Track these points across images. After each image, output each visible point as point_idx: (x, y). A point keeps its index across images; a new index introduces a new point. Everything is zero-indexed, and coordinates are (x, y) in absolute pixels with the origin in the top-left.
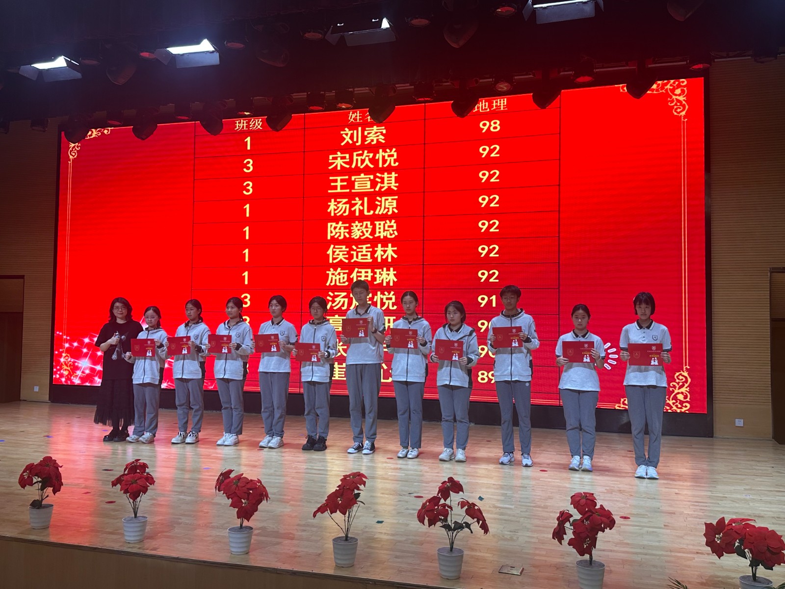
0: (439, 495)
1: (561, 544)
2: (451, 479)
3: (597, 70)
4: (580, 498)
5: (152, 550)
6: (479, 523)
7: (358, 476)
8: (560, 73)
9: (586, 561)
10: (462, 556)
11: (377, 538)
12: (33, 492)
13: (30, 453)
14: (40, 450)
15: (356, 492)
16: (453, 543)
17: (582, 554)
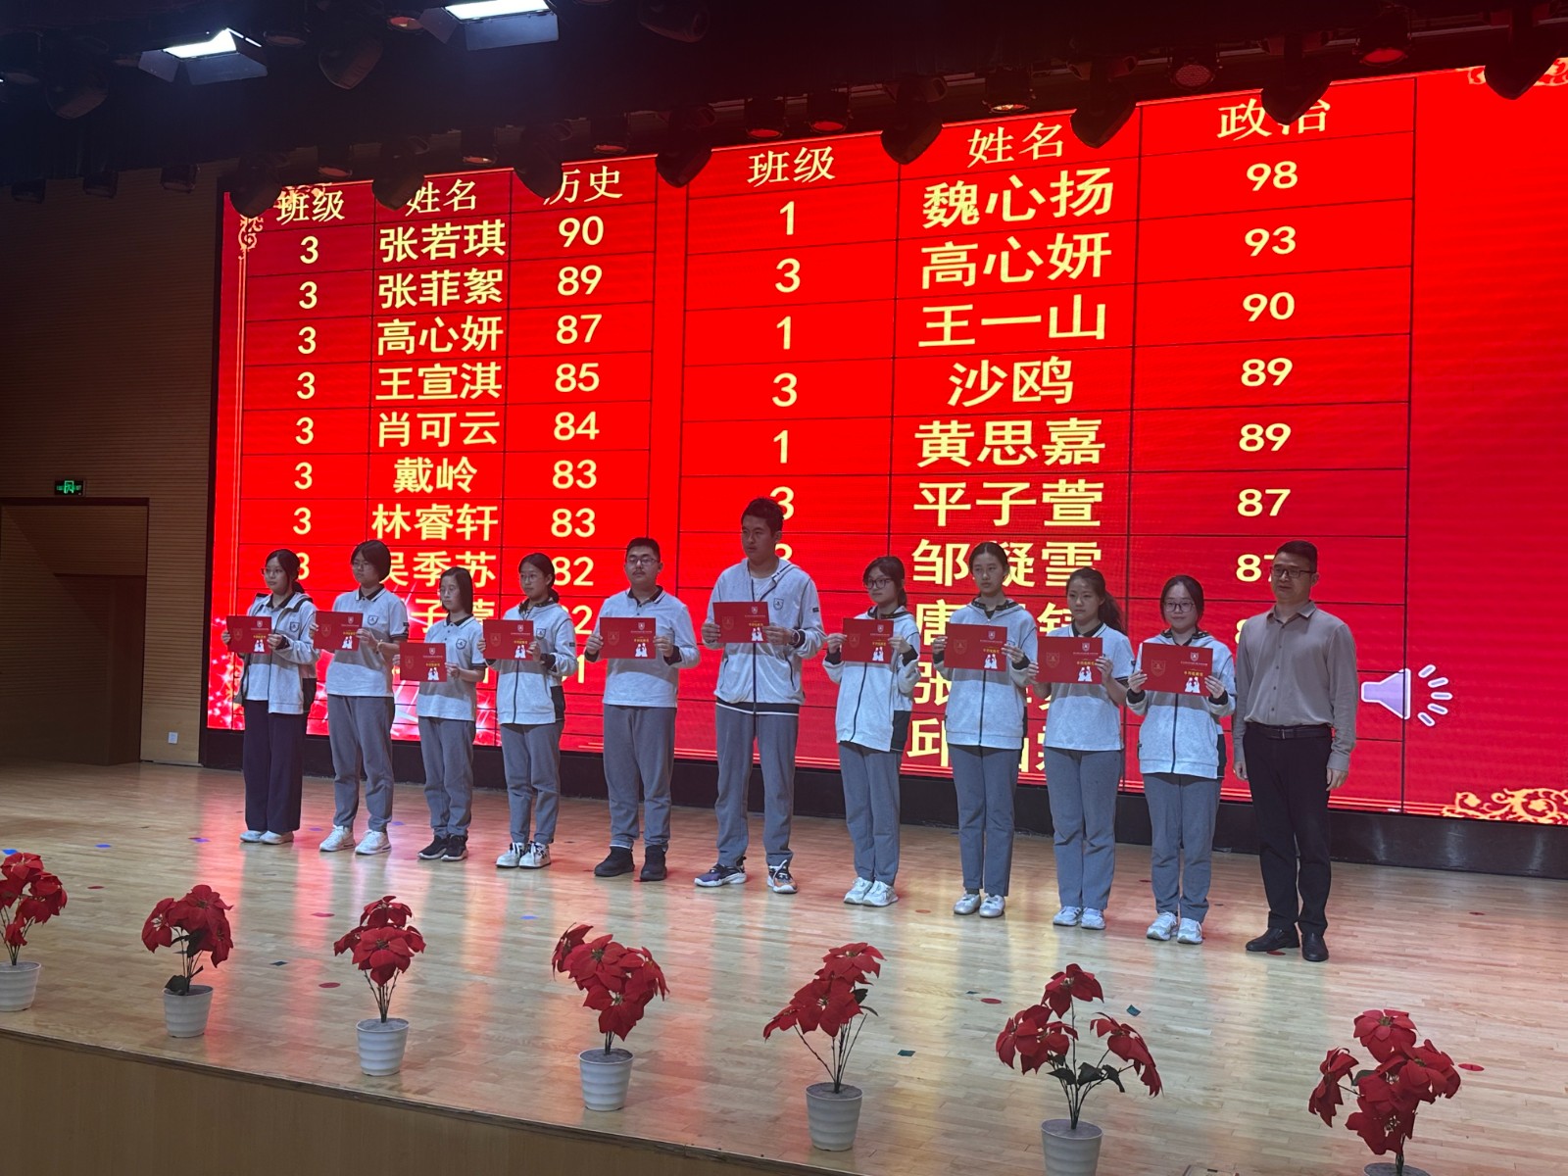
0: (1047, 1002)
1: (1329, 1123)
2: (1073, 969)
3: (1415, 34)
4: (1377, 1023)
5: (417, 1093)
6: (1138, 1071)
7: (863, 952)
8: (1327, 41)
9: (1387, 1166)
10: (1099, 1140)
11: (903, 1089)
12: (171, 959)
13: (162, 874)
14: (185, 868)
15: (858, 986)
16: (1077, 1111)
17: (1379, 1150)
